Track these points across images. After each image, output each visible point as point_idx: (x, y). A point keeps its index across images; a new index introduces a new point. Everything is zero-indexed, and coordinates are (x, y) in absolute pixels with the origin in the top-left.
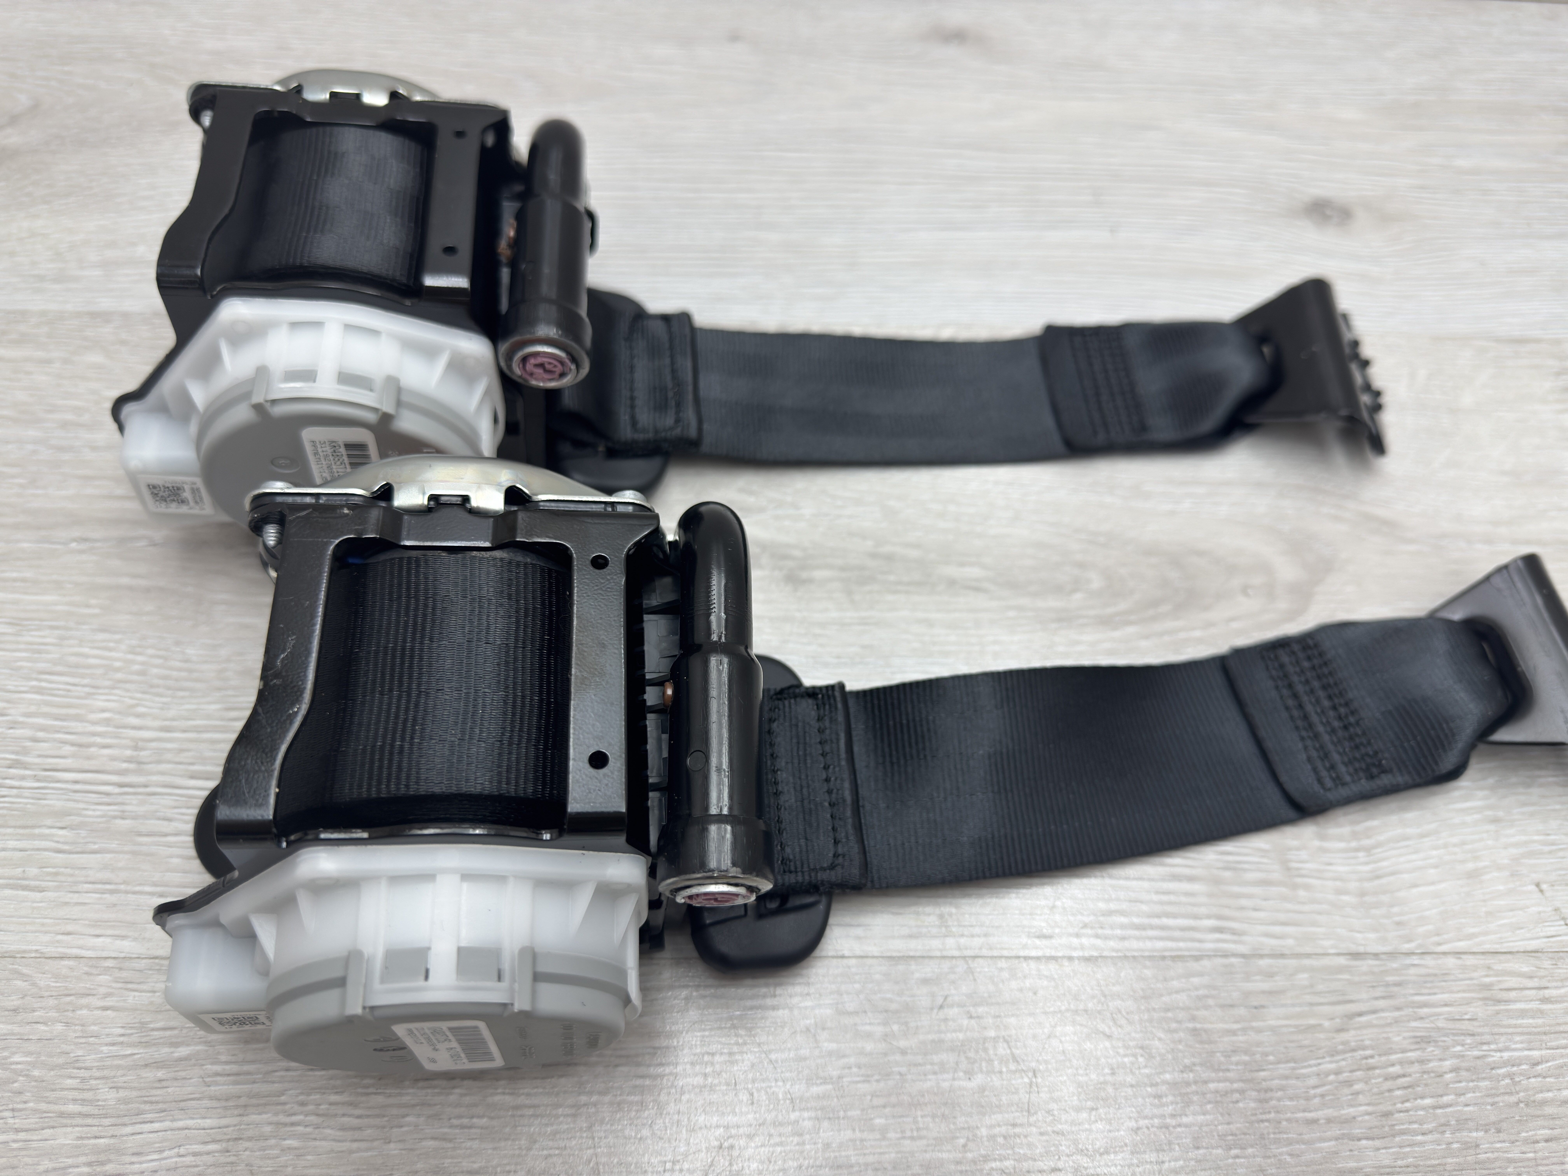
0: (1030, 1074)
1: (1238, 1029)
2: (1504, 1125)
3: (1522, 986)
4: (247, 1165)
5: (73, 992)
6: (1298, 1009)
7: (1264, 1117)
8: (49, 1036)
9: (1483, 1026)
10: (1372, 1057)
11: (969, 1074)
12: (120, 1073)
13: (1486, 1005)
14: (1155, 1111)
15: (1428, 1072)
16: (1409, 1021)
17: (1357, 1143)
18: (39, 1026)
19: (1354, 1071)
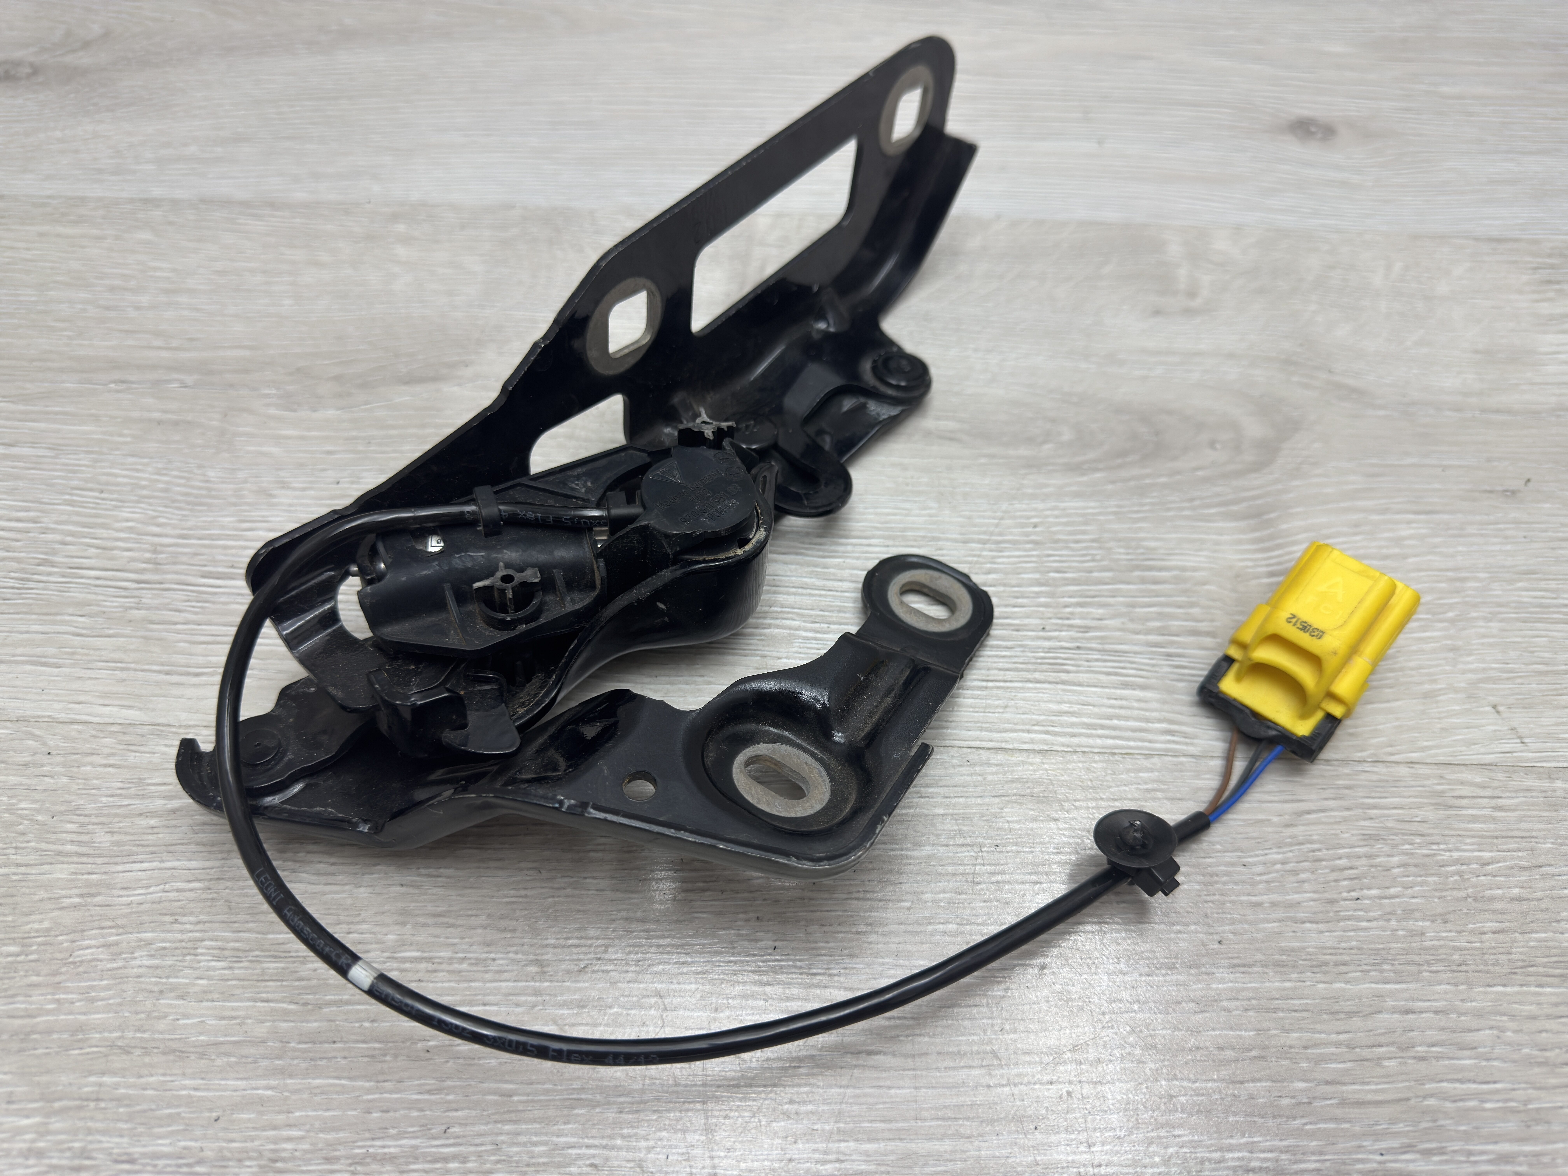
0: (977, 849)
2: (1451, 917)
3: (1474, 794)
4: (226, 901)
5: (80, 751)
8: (54, 787)
9: (1434, 828)
10: (1320, 850)
11: (917, 846)
12: (117, 820)
13: (1437, 810)
15: (1375, 866)
16: (1357, 820)
17: (1299, 925)
18: (46, 779)
19: (1300, 862)
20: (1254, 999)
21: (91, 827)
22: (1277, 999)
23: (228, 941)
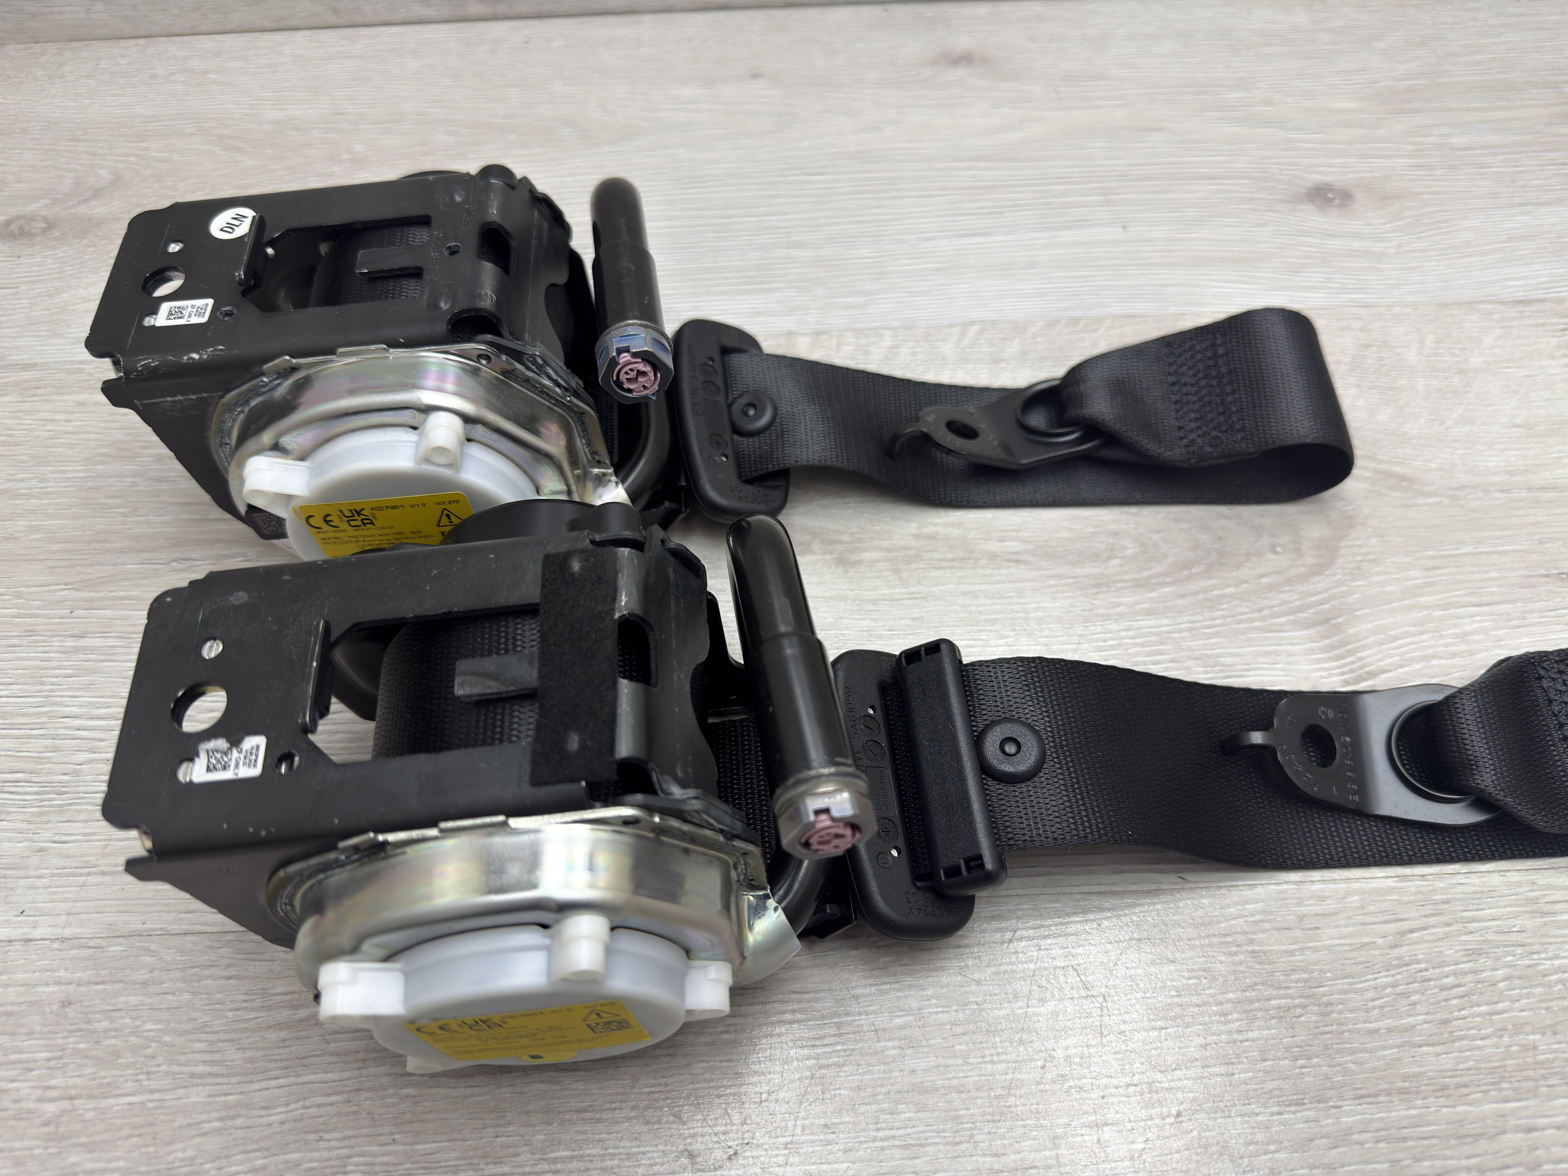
0: (1101, 999)
1: (1296, 950)
2: (1560, 1028)
4: (368, 1113)
6: (1351, 929)
7: (1327, 1029)
8: (177, 1005)
9: (1533, 937)
10: (1426, 970)
11: (1042, 1000)
12: (245, 1035)
13: (1533, 917)
14: (1222, 1028)
15: (1482, 982)
16: (1459, 936)
17: (1418, 1049)
18: (167, 996)
19: (1410, 983)
20: (1383, 1130)
21: (221, 1045)
22: (1405, 1128)
23: (376, 1156)
